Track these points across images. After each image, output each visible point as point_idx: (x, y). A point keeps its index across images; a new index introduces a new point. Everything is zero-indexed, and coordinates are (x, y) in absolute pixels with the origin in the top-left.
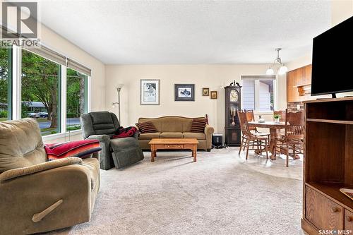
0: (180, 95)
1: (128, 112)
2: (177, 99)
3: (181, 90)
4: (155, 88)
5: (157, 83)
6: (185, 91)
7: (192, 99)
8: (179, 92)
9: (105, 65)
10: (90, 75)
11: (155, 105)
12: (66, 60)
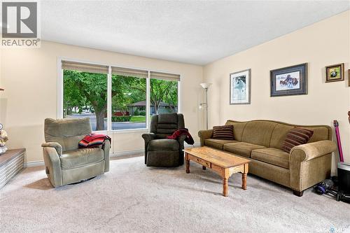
0: (279, 87)
1: (220, 112)
2: (274, 93)
3: (279, 78)
4: (244, 81)
5: (246, 74)
6: (289, 78)
7: (303, 91)
8: (278, 82)
9: (204, 67)
10: (179, 80)
11: (245, 104)
12: (149, 74)
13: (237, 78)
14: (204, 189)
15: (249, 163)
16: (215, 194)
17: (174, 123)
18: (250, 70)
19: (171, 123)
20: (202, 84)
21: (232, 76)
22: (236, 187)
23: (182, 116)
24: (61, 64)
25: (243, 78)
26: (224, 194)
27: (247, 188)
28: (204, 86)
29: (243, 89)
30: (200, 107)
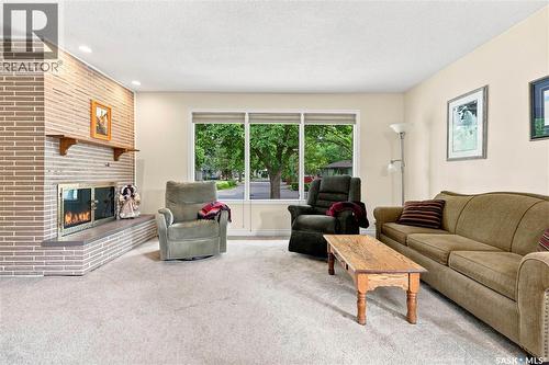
4: (475, 112)
5: (478, 97)
9: (404, 95)
10: (354, 121)
11: (477, 158)
12: (302, 118)
13: (460, 108)
14: (335, 303)
15: (422, 274)
16: (345, 315)
17: (342, 193)
18: (486, 89)
19: (338, 193)
20: (392, 126)
21: (452, 105)
22: (394, 314)
23: (358, 181)
24: (191, 116)
25: (472, 107)
26: (359, 319)
27: (419, 321)
28: (396, 128)
29: (473, 128)
30: (390, 166)
